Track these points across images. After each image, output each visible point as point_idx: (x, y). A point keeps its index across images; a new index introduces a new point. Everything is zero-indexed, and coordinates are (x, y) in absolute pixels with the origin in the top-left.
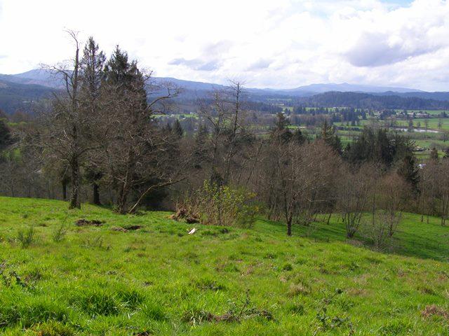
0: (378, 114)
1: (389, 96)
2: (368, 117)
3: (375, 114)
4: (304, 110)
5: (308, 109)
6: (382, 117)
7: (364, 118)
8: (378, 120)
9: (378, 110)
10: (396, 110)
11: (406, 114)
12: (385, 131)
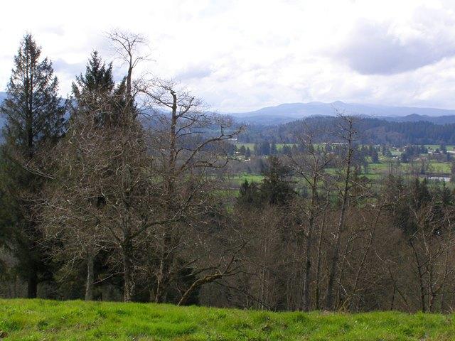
0: (397, 153)
1: (415, 123)
2: (381, 158)
3: (393, 153)
4: (274, 148)
5: (279, 147)
6: (405, 158)
7: (376, 160)
8: (399, 162)
9: (398, 147)
10: (427, 147)
11: (445, 153)
12: (426, 182)
